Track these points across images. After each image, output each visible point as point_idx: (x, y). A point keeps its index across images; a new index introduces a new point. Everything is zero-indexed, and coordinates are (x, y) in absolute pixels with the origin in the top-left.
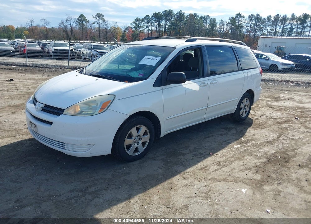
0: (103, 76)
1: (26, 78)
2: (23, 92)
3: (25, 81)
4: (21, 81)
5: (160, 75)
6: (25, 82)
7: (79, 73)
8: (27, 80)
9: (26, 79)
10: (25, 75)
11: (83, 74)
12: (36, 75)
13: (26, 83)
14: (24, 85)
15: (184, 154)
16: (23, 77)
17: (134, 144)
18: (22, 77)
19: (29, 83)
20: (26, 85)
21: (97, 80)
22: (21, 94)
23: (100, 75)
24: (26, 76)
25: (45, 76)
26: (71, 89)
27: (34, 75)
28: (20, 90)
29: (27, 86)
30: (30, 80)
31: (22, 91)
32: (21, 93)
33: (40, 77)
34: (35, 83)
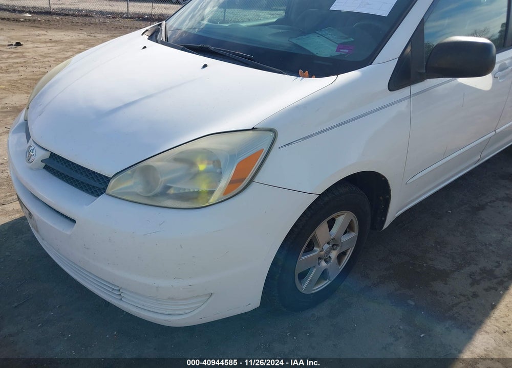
0: (221, 50)
1: (47, 40)
2: (38, 73)
3: (44, 45)
4: (37, 47)
5: (409, 49)
6: (44, 49)
7: (150, 38)
8: (49, 44)
9: (46, 42)
10: (45, 33)
11: (162, 43)
12: (66, 33)
13: (46, 50)
14: (41, 56)
15: (443, 275)
16: (41, 37)
17: (319, 264)
18: (38, 37)
19: (51, 51)
20: (44, 56)
21: (205, 66)
22: (34, 77)
23: (212, 48)
24: (48, 34)
25: (83, 35)
26: (128, 100)
27: (63, 33)
28: (33, 67)
29: (46, 57)
30: (53, 44)
31: (35, 70)
32: (34, 75)
33: (74, 37)
34: (63, 51)
